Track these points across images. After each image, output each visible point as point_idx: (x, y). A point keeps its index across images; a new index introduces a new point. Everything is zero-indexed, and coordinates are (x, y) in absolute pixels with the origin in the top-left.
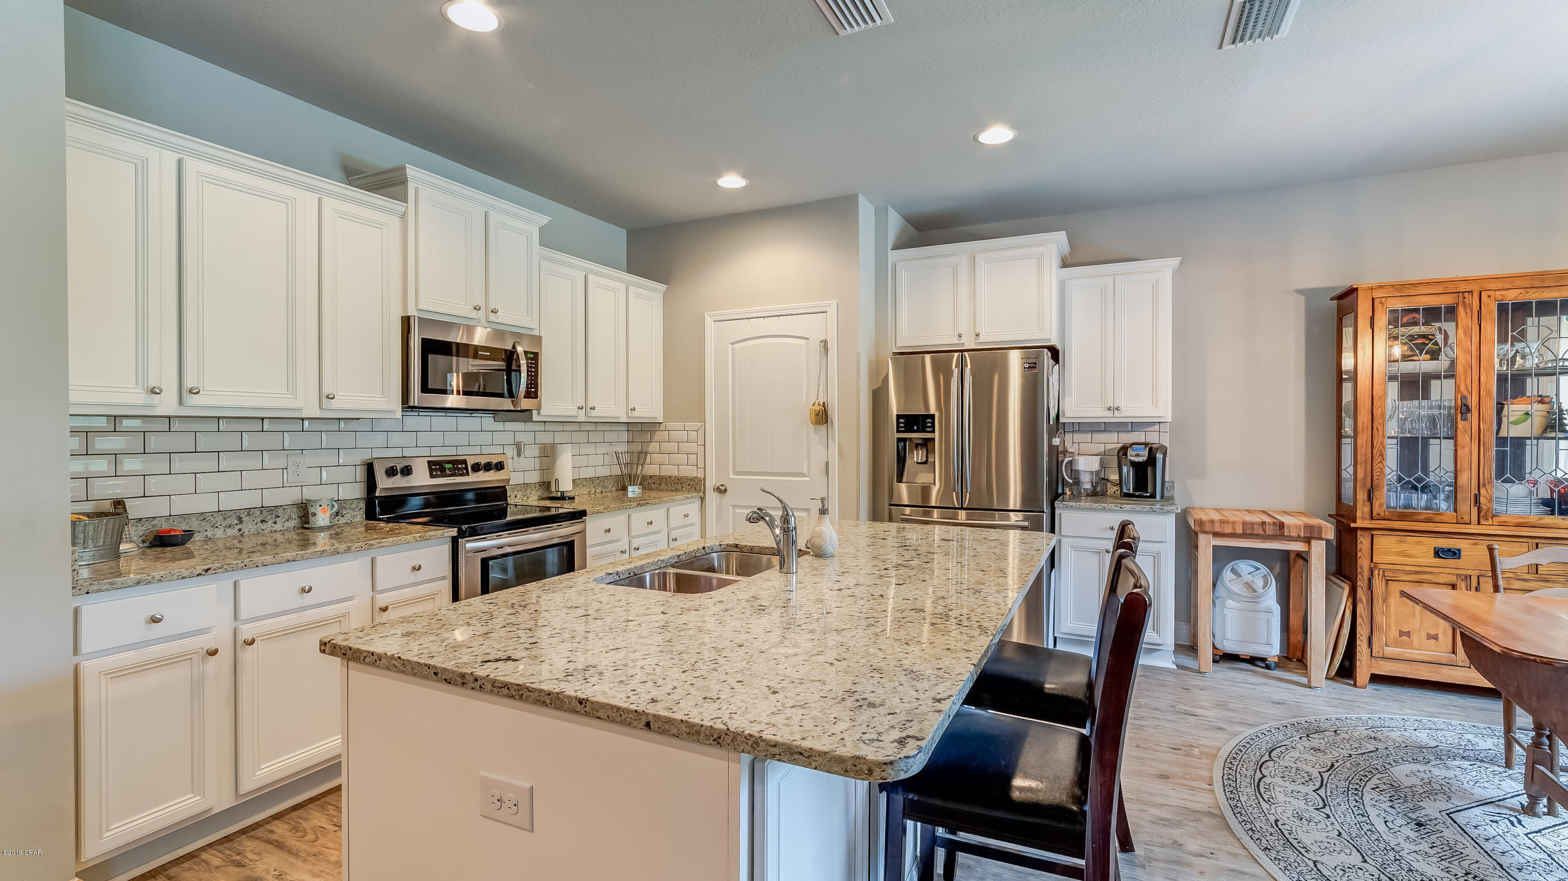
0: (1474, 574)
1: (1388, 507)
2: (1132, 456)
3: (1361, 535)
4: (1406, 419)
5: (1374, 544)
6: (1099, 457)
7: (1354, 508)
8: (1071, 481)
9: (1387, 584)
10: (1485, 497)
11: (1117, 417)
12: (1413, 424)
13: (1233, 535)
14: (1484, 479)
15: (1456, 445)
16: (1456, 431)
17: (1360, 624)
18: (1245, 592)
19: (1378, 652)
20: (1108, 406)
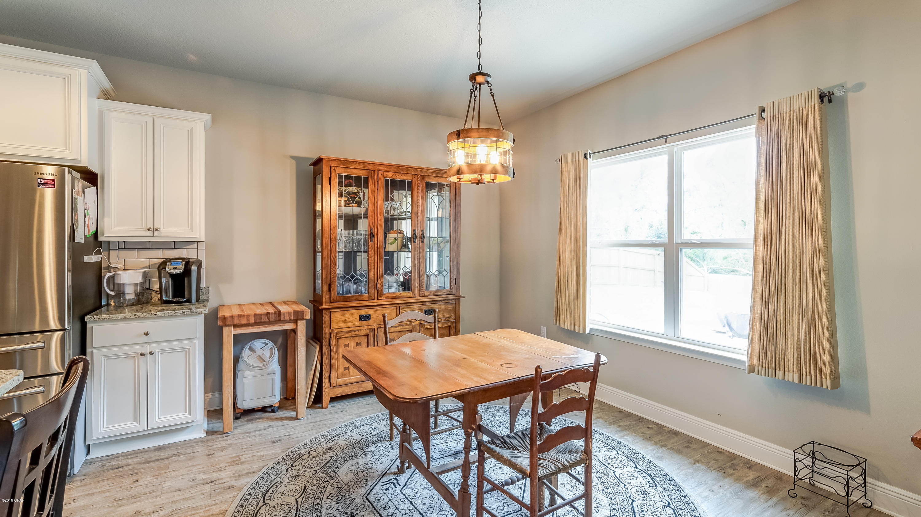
0: (376, 327)
1: (338, 294)
2: (170, 269)
3: (325, 313)
4: (347, 241)
5: (332, 318)
6: (142, 271)
7: (321, 296)
8: (113, 293)
9: (338, 341)
10: (380, 284)
11: (156, 237)
12: (350, 244)
13: (248, 325)
14: (379, 274)
15: (368, 256)
16: (368, 248)
17: (325, 369)
18: (258, 363)
19: (334, 383)
20: (148, 227)
